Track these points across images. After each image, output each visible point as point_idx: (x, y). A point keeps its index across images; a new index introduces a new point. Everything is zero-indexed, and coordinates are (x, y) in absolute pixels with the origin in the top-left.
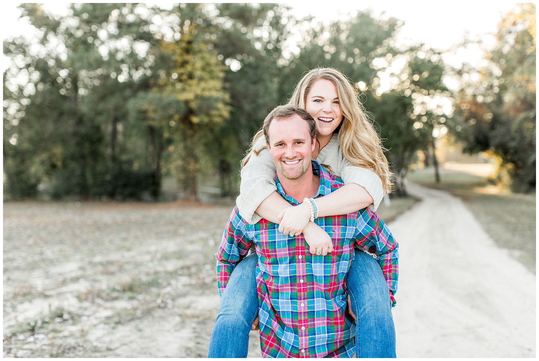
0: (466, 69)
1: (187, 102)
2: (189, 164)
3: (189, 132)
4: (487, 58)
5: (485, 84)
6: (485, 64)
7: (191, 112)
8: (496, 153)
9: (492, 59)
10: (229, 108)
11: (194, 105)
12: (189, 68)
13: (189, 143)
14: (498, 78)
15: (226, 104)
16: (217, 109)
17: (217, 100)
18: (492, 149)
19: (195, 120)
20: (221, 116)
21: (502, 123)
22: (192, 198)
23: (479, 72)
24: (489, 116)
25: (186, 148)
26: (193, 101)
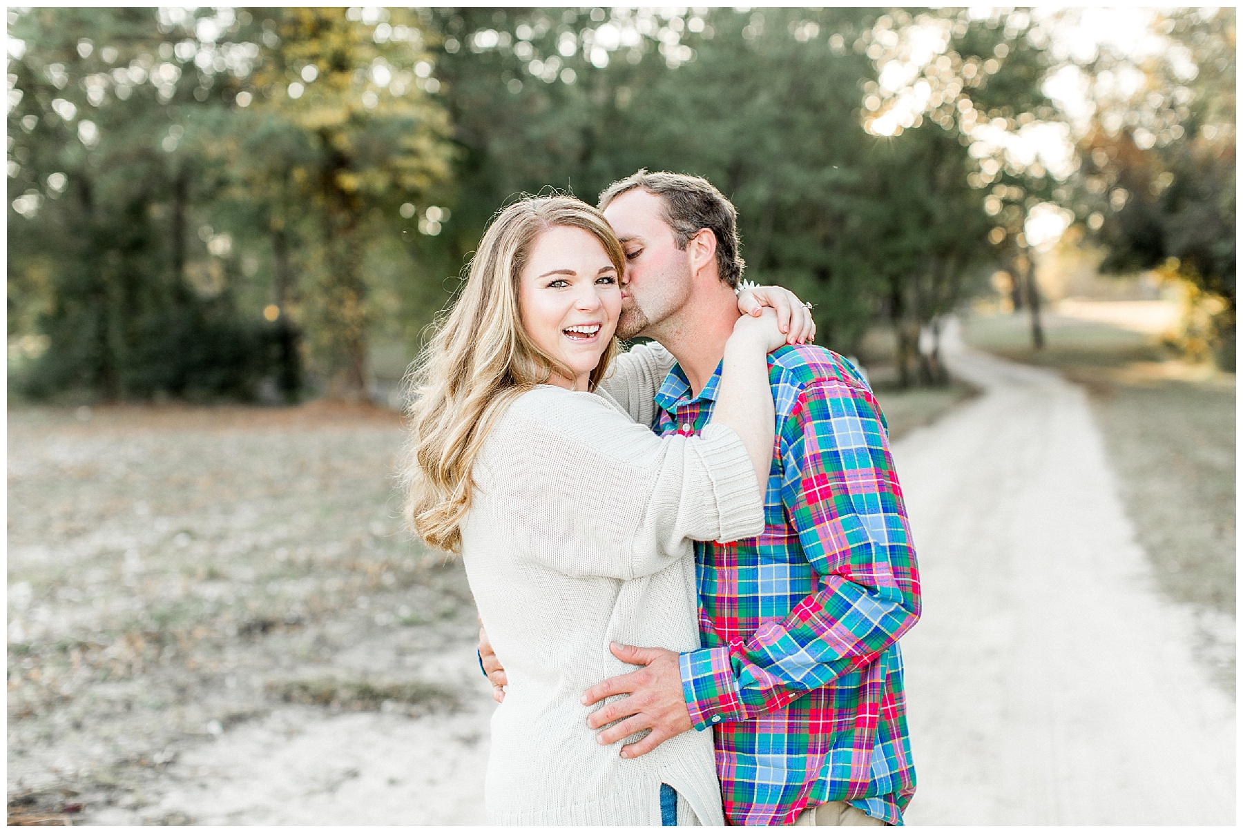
0: (1106, 58)
1: (324, 135)
2: (341, 302)
3: (342, 217)
4: (1160, 32)
5: (1157, 100)
6: (1154, 46)
7: (339, 162)
8: (1182, 273)
9: (1175, 34)
10: (447, 151)
11: (344, 142)
12: (334, 41)
13: (340, 247)
14: (1190, 84)
15: (438, 138)
16: (412, 152)
17: (409, 127)
18: (1173, 263)
19: (349, 182)
20: (426, 172)
21: (1197, 197)
22: (352, 395)
23: (1138, 67)
24: (1163, 182)
25: (331, 259)
26: (340, 129)
